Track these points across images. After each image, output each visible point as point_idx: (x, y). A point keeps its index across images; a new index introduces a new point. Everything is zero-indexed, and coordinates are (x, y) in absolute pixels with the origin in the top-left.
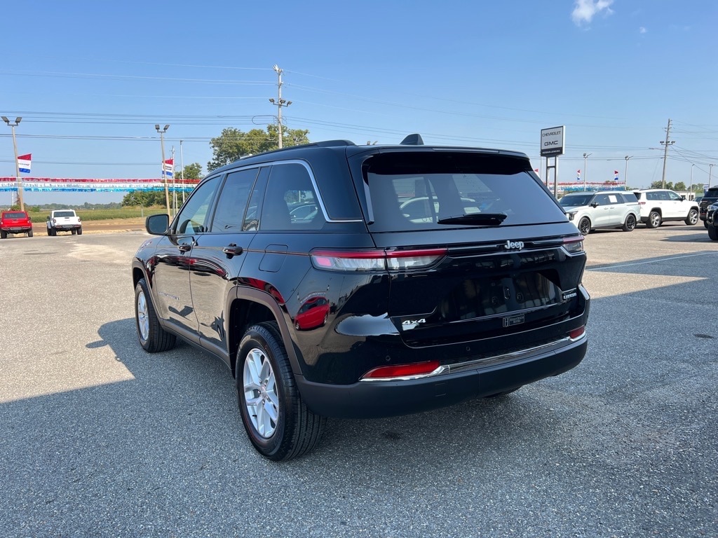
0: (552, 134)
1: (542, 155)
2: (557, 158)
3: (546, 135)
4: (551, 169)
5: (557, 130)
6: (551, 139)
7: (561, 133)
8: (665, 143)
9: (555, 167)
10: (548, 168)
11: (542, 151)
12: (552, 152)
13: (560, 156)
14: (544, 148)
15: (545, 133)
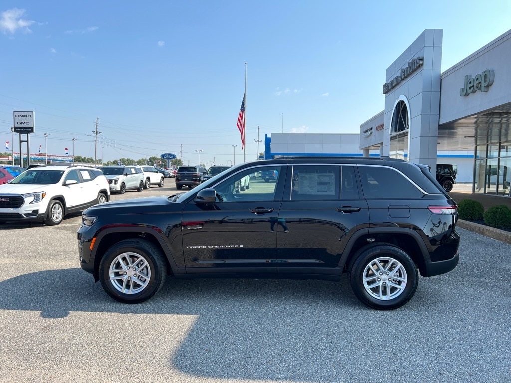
0: (23, 116)
1: (15, 131)
2: (29, 135)
3: (19, 116)
4: (23, 142)
5: (29, 114)
6: (23, 119)
7: (32, 116)
8: (95, 132)
9: (28, 141)
10: (21, 141)
11: (15, 128)
12: (25, 130)
13: (31, 133)
14: (17, 125)
15: (16, 114)
